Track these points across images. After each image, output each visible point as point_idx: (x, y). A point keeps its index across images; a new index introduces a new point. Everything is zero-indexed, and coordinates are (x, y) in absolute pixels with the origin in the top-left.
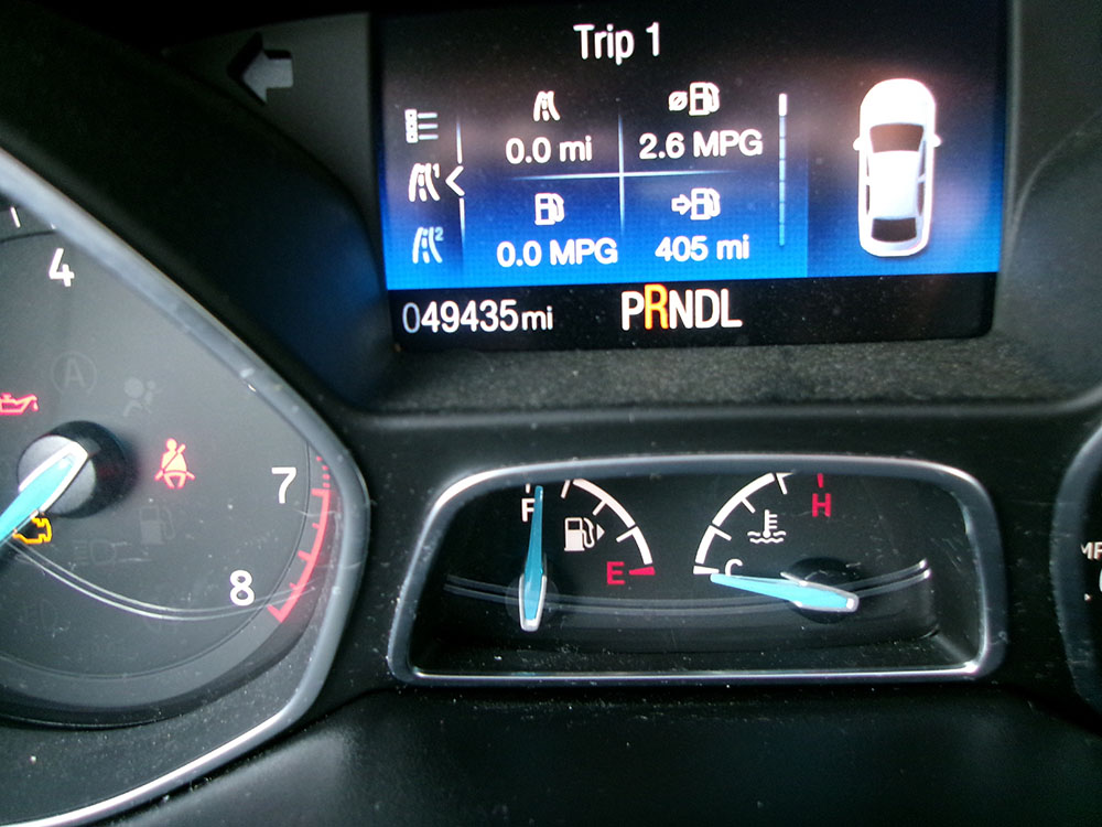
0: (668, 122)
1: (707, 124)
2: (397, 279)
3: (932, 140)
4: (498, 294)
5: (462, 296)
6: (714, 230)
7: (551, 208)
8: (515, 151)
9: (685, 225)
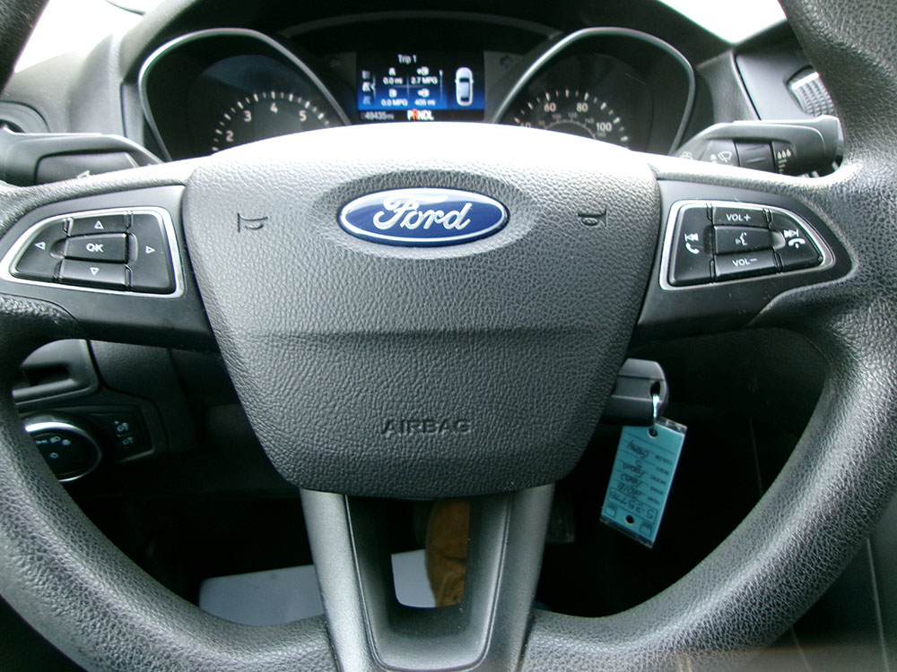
0: (417, 75)
1: (425, 76)
2: (361, 108)
3: (472, 81)
4: (381, 111)
5: (374, 111)
6: (427, 99)
7: (393, 93)
8: (386, 81)
9: (421, 97)
